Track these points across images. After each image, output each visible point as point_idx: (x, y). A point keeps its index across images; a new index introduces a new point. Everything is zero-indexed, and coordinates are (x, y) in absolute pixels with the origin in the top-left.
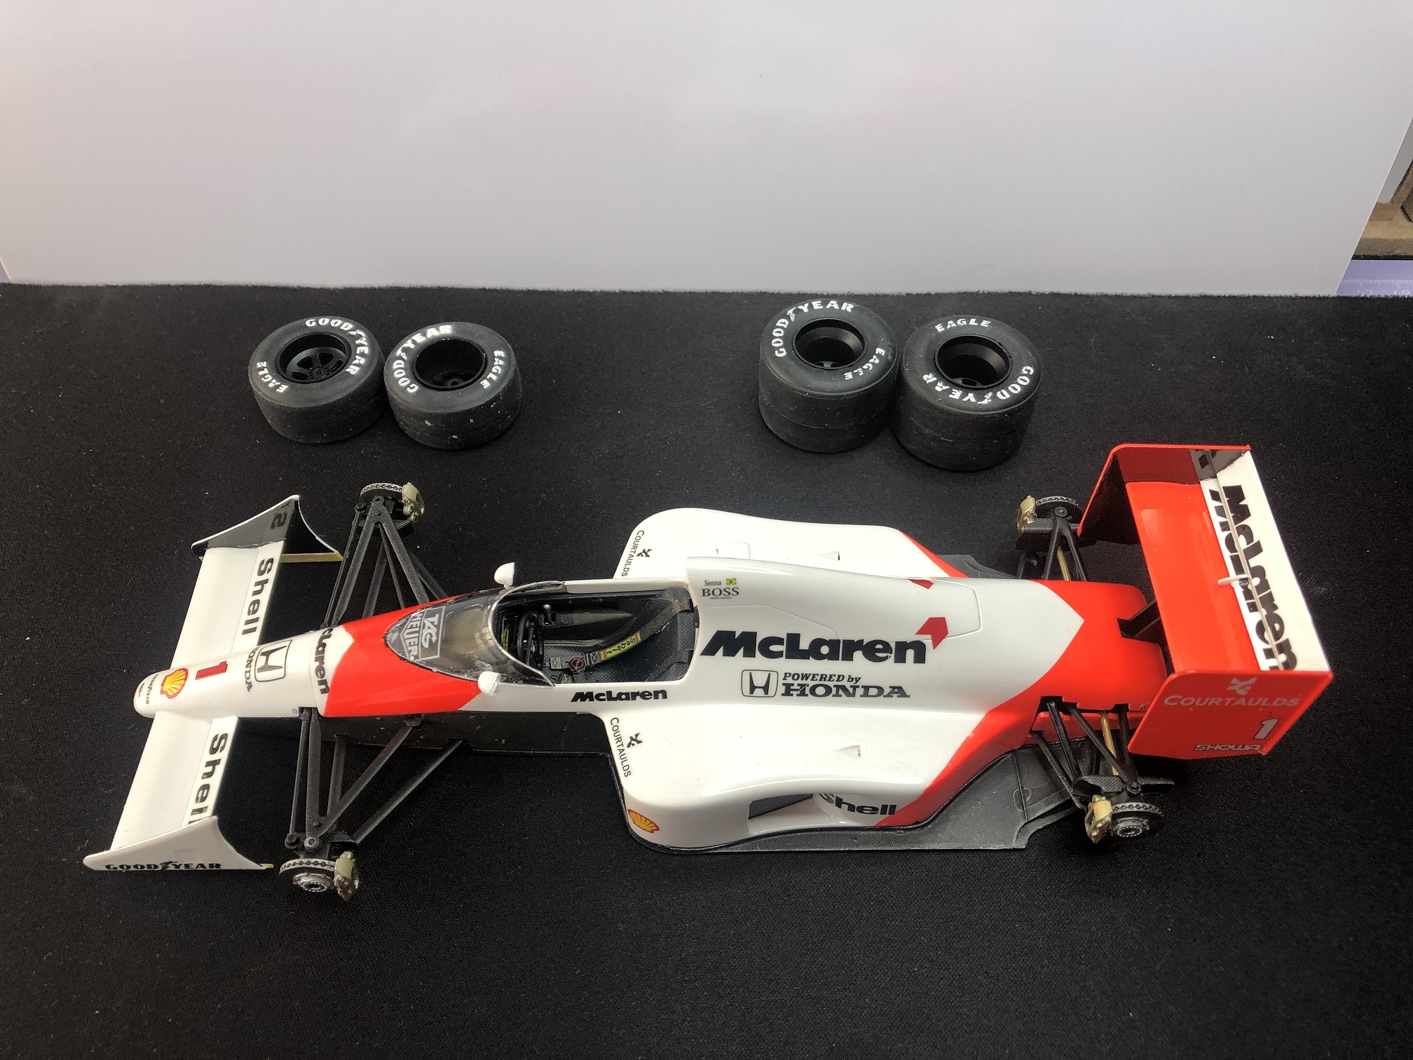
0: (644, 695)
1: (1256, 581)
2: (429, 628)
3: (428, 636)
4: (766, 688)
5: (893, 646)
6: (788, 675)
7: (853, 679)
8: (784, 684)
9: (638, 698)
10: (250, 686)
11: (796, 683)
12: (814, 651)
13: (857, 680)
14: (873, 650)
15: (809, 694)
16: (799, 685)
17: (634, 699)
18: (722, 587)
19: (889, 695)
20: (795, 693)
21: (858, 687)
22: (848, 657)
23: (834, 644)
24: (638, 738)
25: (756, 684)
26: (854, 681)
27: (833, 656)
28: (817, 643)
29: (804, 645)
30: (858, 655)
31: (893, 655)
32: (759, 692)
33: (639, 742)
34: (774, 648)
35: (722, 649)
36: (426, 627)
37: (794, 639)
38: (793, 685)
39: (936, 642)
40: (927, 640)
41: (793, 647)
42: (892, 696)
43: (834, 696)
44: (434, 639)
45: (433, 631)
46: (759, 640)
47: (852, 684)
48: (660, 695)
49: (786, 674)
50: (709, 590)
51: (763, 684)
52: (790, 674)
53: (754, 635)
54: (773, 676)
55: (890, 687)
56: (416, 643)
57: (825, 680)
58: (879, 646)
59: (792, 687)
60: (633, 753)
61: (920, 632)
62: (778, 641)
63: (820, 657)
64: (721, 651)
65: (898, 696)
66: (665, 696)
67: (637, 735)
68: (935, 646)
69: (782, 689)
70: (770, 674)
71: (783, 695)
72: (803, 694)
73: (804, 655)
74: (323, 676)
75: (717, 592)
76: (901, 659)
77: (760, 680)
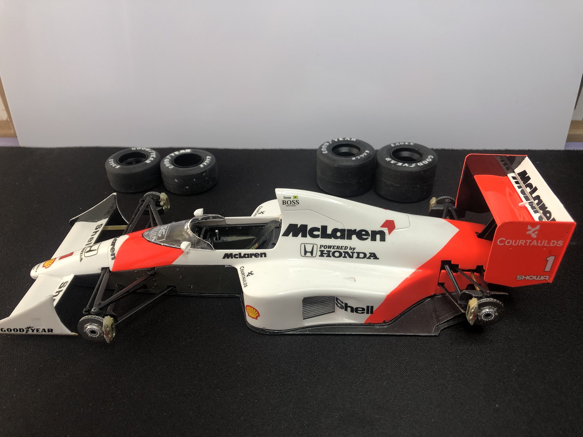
0: (256, 255)
1: (537, 201)
2: (162, 230)
3: (162, 232)
4: (312, 252)
5: (370, 233)
6: (322, 246)
7: (352, 248)
8: (320, 251)
9: (253, 256)
10: (81, 259)
11: (325, 250)
12: (334, 235)
13: (354, 249)
14: (361, 235)
15: (332, 256)
16: (327, 251)
17: (251, 257)
18: (291, 200)
19: (369, 258)
20: (325, 255)
21: (354, 252)
22: (349, 238)
23: (342, 231)
24: (252, 273)
25: (307, 250)
26: (352, 250)
27: (342, 237)
28: (335, 231)
29: (329, 231)
30: (354, 237)
31: (370, 237)
32: (309, 254)
33: (252, 274)
34: (316, 233)
35: (291, 233)
36: (161, 229)
37: (324, 228)
38: (324, 251)
39: (390, 232)
40: (386, 230)
41: (324, 232)
42: (370, 258)
43: (343, 257)
44: (164, 233)
45: (164, 231)
46: (308, 229)
47: (351, 251)
48: (263, 255)
49: (321, 245)
50: (285, 201)
51: (310, 250)
52: (323, 246)
53: (306, 226)
54: (315, 247)
55: (370, 253)
56: (156, 235)
57: (339, 249)
58: (364, 233)
59: (324, 252)
60: (249, 279)
61: (382, 226)
62: (317, 229)
63: (336, 237)
64: (291, 234)
65: (374, 259)
66: (265, 256)
67: (251, 272)
68: (390, 233)
69: (319, 253)
70: (313, 245)
71: (320, 256)
72: (329, 256)
73: (329, 236)
74: (113, 251)
75: (289, 202)
76: (374, 239)
77: (309, 249)
